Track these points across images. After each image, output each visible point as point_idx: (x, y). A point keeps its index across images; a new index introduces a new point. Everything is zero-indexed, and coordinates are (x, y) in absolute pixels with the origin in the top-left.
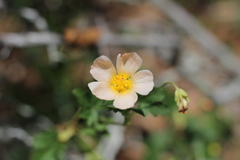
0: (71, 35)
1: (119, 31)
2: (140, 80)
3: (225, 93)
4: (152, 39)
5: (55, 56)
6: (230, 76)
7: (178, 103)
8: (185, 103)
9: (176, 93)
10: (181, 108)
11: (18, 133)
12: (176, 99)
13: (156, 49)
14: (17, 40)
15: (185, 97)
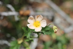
0: (21, 12)
1: (36, 11)
2: (42, 23)
3: (68, 30)
4: (46, 14)
5: (17, 19)
6: (70, 25)
7: (54, 30)
8: (56, 30)
9: (53, 27)
10: (55, 32)
11: (6, 42)
12: (54, 29)
13: (47, 16)
14: (5, 14)
15: (56, 28)
